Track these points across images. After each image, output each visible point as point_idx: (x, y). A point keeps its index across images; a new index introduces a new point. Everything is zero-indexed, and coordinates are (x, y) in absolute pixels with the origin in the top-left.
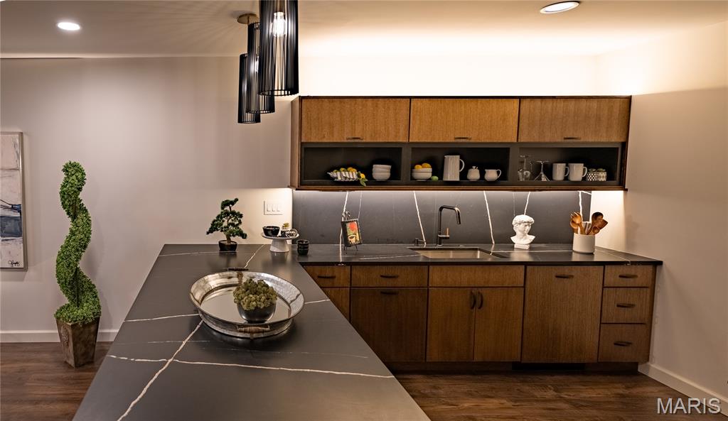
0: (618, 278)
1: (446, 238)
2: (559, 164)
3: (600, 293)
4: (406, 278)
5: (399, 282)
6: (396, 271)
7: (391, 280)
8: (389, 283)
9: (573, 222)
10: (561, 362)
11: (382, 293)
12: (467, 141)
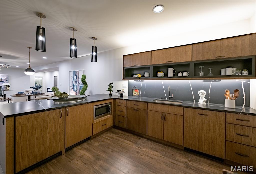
0: (236, 120)
1: (171, 97)
2: (223, 69)
3: (225, 126)
4: (141, 106)
5: (139, 107)
6: (138, 103)
7: (136, 106)
8: (136, 107)
9: (226, 94)
10: (203, 152)
11: (134, 110)
12: (171, 62)
